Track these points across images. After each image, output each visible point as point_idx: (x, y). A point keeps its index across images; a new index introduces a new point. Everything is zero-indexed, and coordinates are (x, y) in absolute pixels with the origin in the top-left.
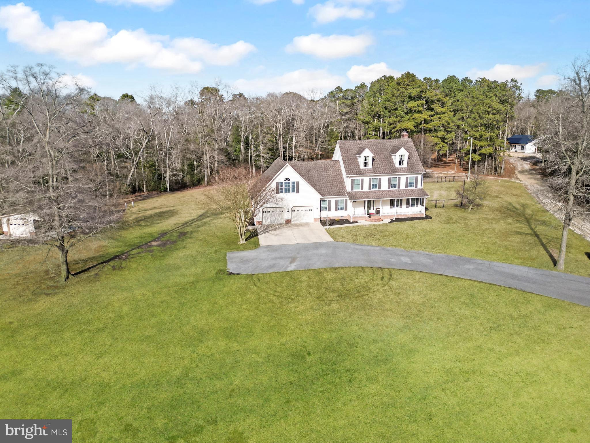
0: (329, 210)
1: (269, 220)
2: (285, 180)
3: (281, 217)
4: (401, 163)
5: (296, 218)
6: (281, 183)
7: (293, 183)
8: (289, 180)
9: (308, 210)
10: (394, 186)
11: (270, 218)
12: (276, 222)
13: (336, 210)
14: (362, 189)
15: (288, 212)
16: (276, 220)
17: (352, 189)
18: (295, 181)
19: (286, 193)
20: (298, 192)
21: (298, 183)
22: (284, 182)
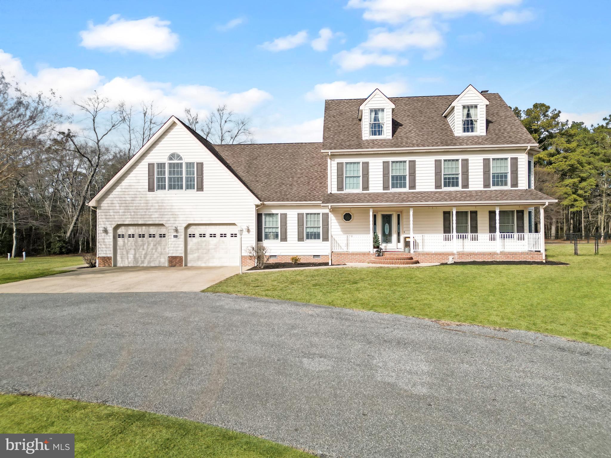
0: (284, 239)
1: (131, 256)
2: (170, 159)
3: (159, 249)
4: (469, 125)
5: (196, 255)
6: (161, 166)
7: (190, 165)
8: (181, 159)
9: (229, 235)
10: (451, 181)
11: (132, 252)
12: (146, 261)
13: (300, 239)
14: (366, 187)
15: (176, 236)
16: (148, 257)
17: (340, 187)
18: (195, 160)
19: (173, 191)
20: (200, 188)
21: (200, 166)
22: (166, 161)
